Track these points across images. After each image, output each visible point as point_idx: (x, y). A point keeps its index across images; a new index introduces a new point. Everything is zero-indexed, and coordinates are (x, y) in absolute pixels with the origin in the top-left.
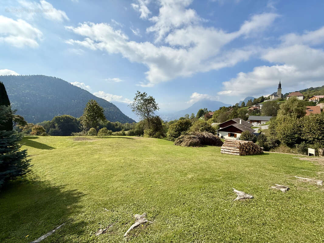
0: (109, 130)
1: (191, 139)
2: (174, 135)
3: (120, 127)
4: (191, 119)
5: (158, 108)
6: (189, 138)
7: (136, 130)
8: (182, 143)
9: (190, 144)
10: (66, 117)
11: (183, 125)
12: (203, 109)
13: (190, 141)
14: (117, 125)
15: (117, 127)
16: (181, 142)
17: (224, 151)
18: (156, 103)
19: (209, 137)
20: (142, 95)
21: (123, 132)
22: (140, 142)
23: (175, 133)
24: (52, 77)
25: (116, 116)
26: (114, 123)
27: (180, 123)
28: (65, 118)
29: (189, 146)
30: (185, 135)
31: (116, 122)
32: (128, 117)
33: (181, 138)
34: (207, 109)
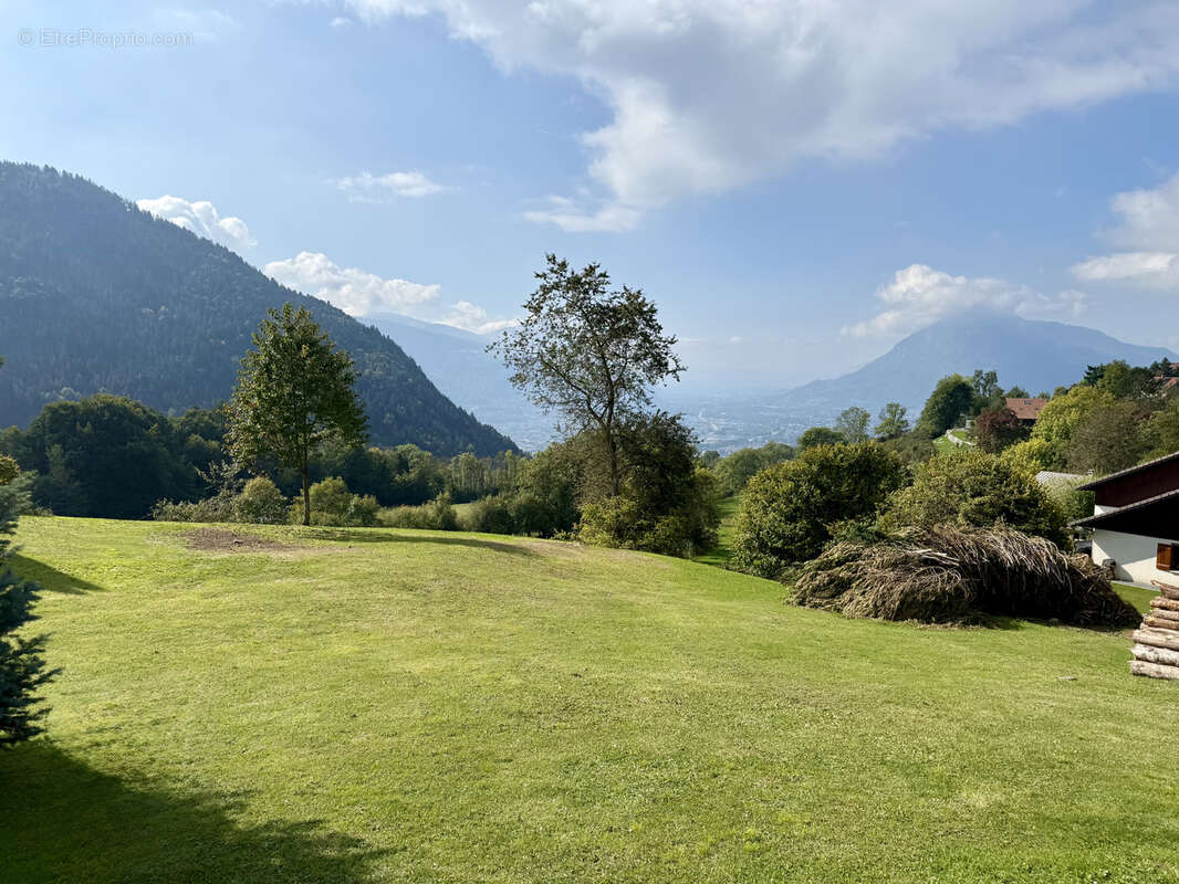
0: (362, 496)
1: (909, 570)
2: (779, 544)
3: (422, 476)
4: (882, 440)
5: (671, 366)
6: (894, 565)
7: (522, 497)
8: (846, 596)
9: (902, 602)
10: (109, 406)
11: (838, 481)
12: (967, 375)
13: (906, 585)
14: (403, 465)
15: (406, 477)
16: (842, 586)
17: (1158, 661)
18: (664, 334)
19: (1030, 565)
20: (575, 282)
21: (440, 511)
22: (576, 573)
23: (787, 529)
24: (36, 169)
25: (401, 409)
26: (388, 453)
27: (822, 467)
28: (107, 414)
29: (899, 615)
30: (870, 543)
31: (400, 448)
32: (472, 419)
33: (839, 564)
34: (992, 378)
